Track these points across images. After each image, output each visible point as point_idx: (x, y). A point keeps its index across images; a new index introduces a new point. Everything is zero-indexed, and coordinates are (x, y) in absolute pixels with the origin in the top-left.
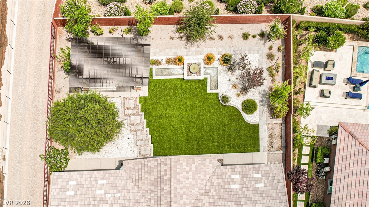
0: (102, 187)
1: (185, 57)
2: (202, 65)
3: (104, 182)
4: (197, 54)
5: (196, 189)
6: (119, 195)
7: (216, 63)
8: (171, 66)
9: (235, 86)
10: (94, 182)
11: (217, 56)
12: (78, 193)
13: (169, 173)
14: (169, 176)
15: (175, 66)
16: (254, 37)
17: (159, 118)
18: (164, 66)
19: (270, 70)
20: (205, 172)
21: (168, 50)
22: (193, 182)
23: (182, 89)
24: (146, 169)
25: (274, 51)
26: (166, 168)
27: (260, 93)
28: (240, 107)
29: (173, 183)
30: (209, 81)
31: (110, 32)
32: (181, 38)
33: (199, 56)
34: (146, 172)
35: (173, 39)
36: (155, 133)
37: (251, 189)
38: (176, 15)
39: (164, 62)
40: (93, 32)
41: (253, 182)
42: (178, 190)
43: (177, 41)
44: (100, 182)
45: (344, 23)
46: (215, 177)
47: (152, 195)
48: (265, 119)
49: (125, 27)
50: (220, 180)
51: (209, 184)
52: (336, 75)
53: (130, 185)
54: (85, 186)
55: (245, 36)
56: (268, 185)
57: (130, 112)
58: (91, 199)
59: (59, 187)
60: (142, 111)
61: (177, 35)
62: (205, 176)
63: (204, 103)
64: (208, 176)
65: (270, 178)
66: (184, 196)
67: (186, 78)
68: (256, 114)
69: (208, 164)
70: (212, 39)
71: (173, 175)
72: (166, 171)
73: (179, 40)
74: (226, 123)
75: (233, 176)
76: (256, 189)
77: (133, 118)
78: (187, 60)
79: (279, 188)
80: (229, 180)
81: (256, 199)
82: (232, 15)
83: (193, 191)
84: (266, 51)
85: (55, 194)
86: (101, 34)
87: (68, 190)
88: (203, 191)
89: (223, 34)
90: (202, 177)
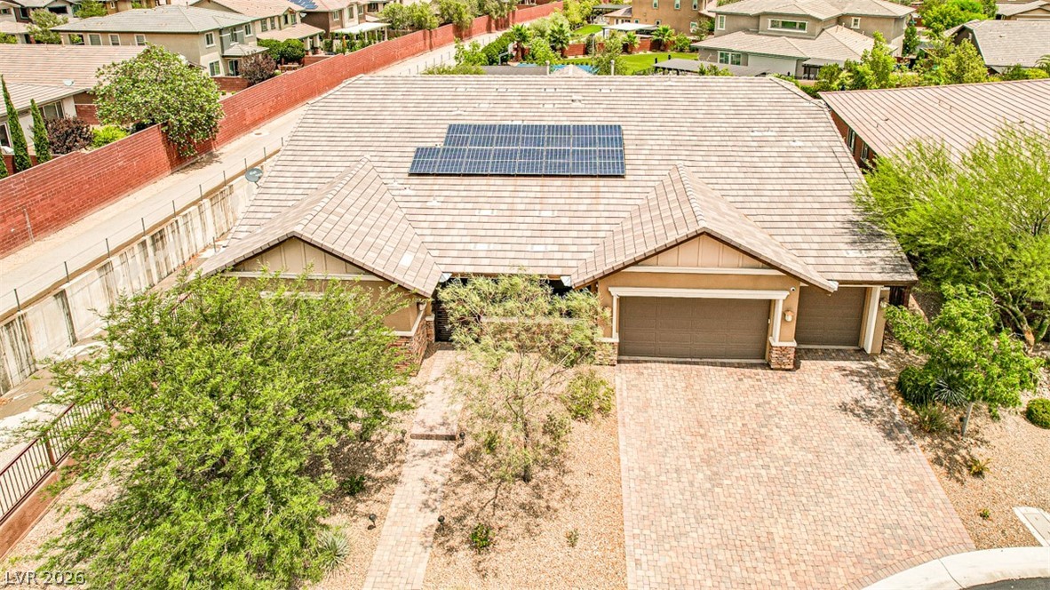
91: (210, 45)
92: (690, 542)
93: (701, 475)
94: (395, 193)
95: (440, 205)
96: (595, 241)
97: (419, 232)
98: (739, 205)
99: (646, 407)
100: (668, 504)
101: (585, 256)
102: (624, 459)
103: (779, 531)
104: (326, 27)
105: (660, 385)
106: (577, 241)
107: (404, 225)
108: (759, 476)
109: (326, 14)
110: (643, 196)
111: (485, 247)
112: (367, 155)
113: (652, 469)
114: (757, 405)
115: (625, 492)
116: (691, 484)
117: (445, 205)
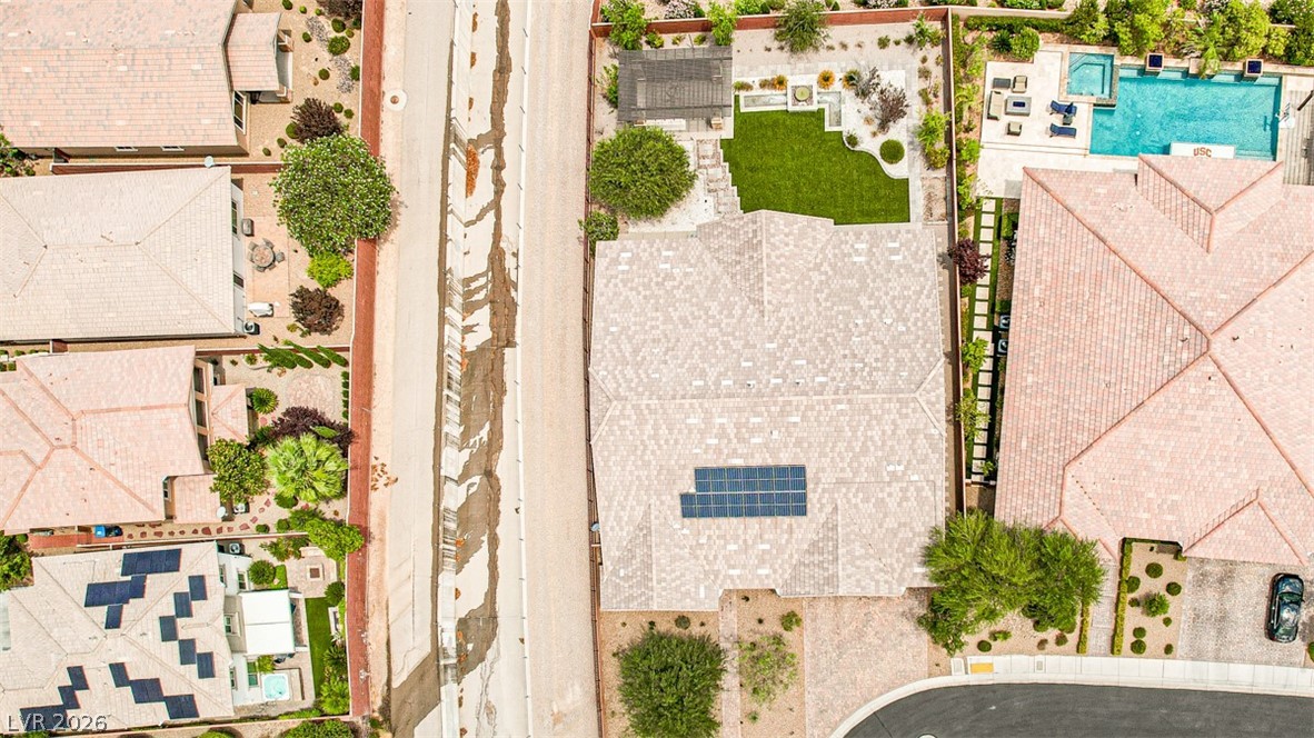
0: (667, 260)
1: (788, 77)
2: (815, 89)
3: (670, 253)
4: (807, 72)
5: (801, 262)
6: (691, 270)
7: (837, 85)
8: (767, 92)
9: (868, 121)
10: (655, 254)
11: (839, 75)
12: (635, 267)
13: (759, 233)
14: (759, 238)
15: (774, 92)
16: (897, 43)
17: (751, 171)
18: (757, 91)
19: (923, 94)
20: (814, 238)
21: (762, 67)
22: (796, 250)
23: (786, 127)
24: (729, 233)
25: (931, 64)
26: (755, 227)
27: (908, 131)
28: (877, 154)
29: (765, 249)
30: (827, 113)
31: (674, 43)
32: (782, 48)
33: (811, 76)
34: (729, 237)
35: (769, 50)
36: (745, 194)
37: (882, 263)
38: (773, 14)
39: (756, 85)
40: (648, 43)
41: (887, 254)
42: (773, 258)
43: (775, 53)
44: (665, 253)
45: (1041, 17)
46: (829, 247)
47: (738, 267)
48: (918, 171)
49: (695, 35)
50: (837, 251)
51: (821, 256)
52: (1030, 98)
53: (707, 256)
54: (644, 259)
55: (883, 43)
56: (909, 257)
57: (707, 162)
58: (653, 275)
59: (607, 260)
60: (725, 161)
61: (776, 44)
62: (815, 244)
63: (820, 148)
64: (819, 246)
65: (913, 249)
66: (783, 269)
67: (791, 108)
68: (904, 163)
69: (819, 227)
70: (831, 48)
71: (764, 235)
72: (755, 231)
73: (779, 51)
74: (855, 177)
75: (856, 246)
76: (891, 263)
77: (711, 171)
78: (791, 81)
79: (925, 261)
80: (851, 251)
81: (890, 276)
82: (861, 10)
83: (796, 264)
84: (917, 64)
85: (603, 269)
86: (661, 46)
87: (620, 264)
88: (811, 265)
89: (846, 41)
90: (810, 245)
92: (827, 683)
94: (679, 532)
96: (791, 566)
97: (701, 563)
100: (821, 667)
101: (786, 577)
102: (805, 647)
103: (859, 677)
106: (782, 567)
108: (857, 652)
110: (817, 531)
111: (736, 572)
112: (651, 499)
113: (816, 652)
117: (709, 542)
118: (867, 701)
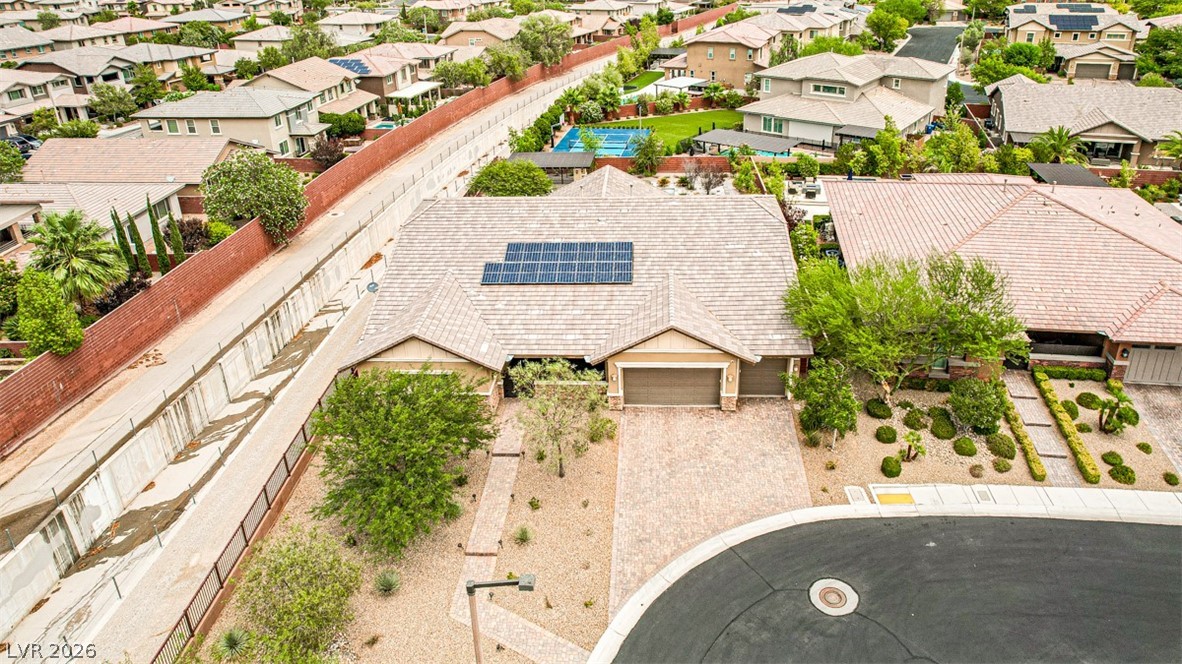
91: (279, 126)
92: (651, 505)
93: (664, 472)
94: (473, 298)
95: (503, 307)
96: (608, 331)
97: (491, 327)
98: (708, 304)
99: (636, 437)
100: (642, 487)
101: (600, 342)
102: (620, 464)
103: (702, 500)
104: (380, 91)
105: (649, 422)
106: (596, 332)
107: (481, 323)
108: (698, 472)
109: (380, 79)
110: (643, 298)
111: (535, 337)
112: (450, 269)
113: (636, 470)
114: (708, 433)
115: (618, 483)
116: (658, 477)
117: (507, 307)
118: (716, 532)
